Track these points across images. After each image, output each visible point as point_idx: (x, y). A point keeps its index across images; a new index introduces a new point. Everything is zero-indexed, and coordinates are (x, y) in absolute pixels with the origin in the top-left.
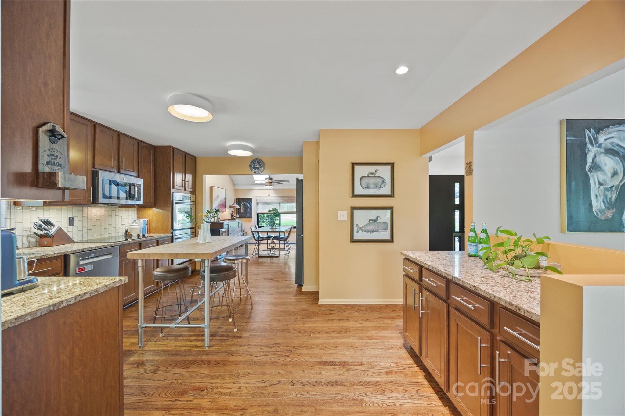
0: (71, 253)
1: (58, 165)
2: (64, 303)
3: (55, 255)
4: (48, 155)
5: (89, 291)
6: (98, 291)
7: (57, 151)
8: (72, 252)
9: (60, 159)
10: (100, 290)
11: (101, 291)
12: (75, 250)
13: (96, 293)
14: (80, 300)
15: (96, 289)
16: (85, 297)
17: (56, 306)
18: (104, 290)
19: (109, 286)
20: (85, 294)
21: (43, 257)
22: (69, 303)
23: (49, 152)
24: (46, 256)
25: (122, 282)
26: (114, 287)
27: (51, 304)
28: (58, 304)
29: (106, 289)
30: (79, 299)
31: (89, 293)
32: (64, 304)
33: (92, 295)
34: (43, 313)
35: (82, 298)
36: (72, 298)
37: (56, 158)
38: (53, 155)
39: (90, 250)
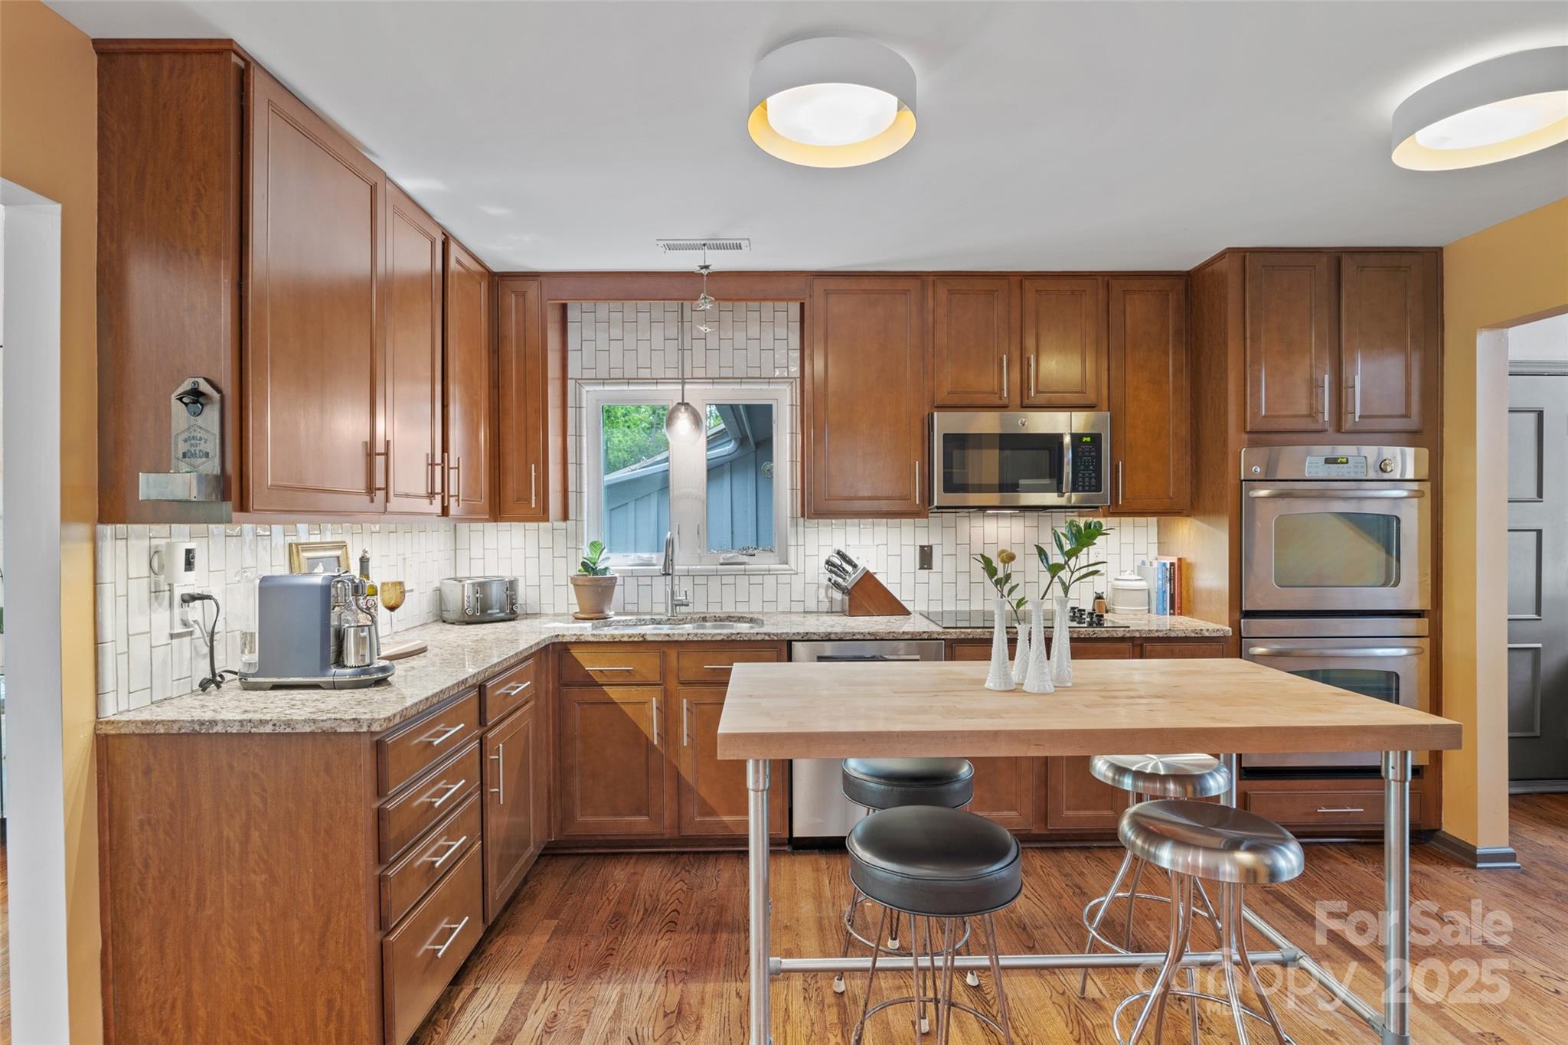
0: (797, 638)
1: (201, 454)
2: (219, 724)
3: (759, 638)
4: (185, 441)
5: (271, 720)
6: (292, 726)
7: (200, 428)
8: (799, 638)
9: (205, 442)
10: (297, 726)
11: (300, 729)
12: (807, 633)
13: (288, 730)
14: (250, 732)
15: (289, 720)
16: (262, 730)
17: (205, 727)
18: (308, 730)
19: (322, 724)
20: (263, 722)
21: (733, 637)
22: (229, 730)
23: (186, 435)
24: (739, 636)
25: (361, 727)
26: (336, 731)
27: (196, 719)
28: (208, 723)
29: (313, 728)
30: (249, 728)
31: (271, 723)
32: (219, 729)
33: (278, 730)
34: (183, 731)
35: (256, 730)
36: (235, 721)
37: (198, 442)
38: (194, 438)
39: (848, 638)
